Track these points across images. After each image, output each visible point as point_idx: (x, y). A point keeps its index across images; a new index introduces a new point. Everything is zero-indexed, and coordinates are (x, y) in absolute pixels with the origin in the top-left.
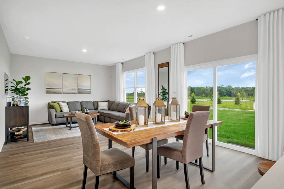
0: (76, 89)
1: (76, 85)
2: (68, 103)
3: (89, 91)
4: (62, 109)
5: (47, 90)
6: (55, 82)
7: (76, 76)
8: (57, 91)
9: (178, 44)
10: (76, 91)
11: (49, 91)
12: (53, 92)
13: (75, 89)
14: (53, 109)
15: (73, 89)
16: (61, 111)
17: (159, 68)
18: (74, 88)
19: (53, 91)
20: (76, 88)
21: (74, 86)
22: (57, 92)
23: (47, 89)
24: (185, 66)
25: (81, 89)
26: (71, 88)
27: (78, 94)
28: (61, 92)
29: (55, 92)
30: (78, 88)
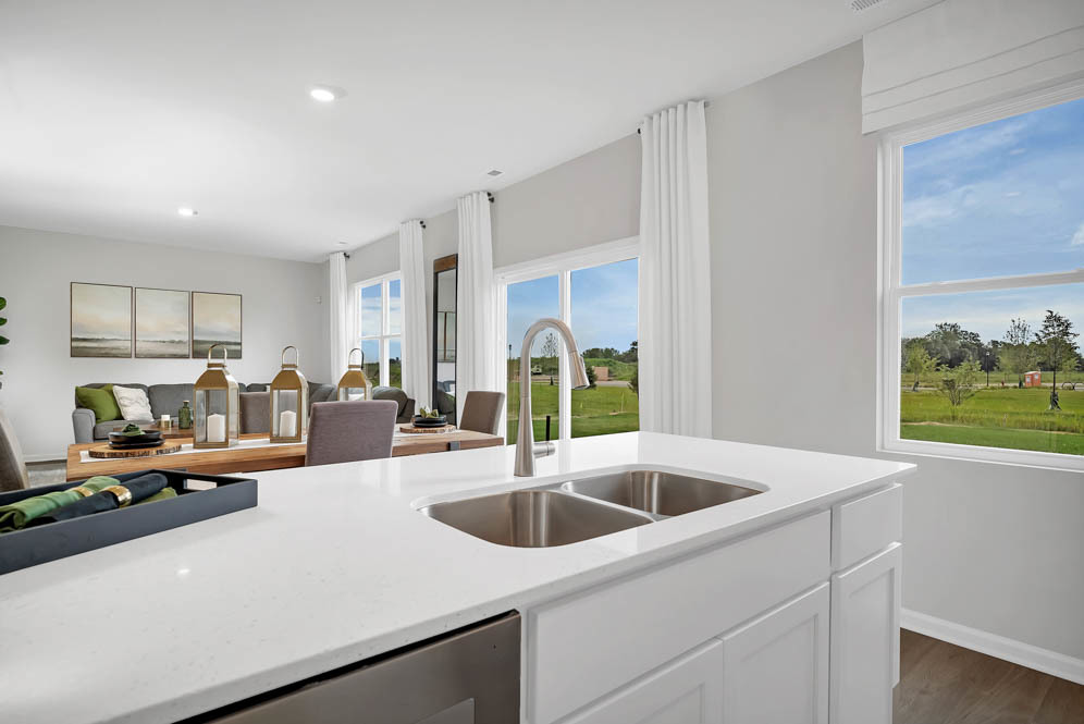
0: (185, 343)
1: (186, 329)
2: (151, 392)
3: (238, 347)
4: (123, 410)
5: (75, 344)
6: (105, 316)
7: (185, 297)
8: (113, 349)
9: (475, 195)
10: (186, 350)
13: (180, 342)
14: (87, 408)
15: (173, 342)
16: (120, 417)
17: (436, 275)
20: (186, 338)
21: (179, 333)
22: (114, 352)
24: (494, 267)
26: (166, 339)
27: (194, 357)
29: (103, 352)
30: (195, 338)
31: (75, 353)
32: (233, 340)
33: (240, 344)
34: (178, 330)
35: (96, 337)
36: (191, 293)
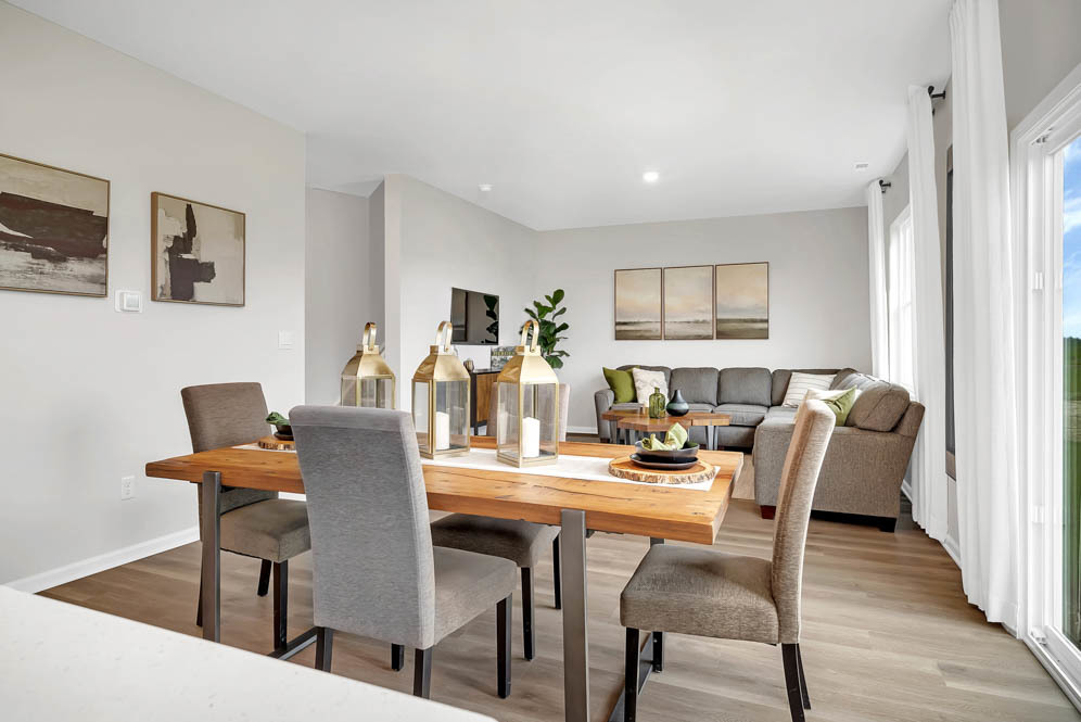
0: (708, 323)
1: (710, 307)
2: (673, 376)
4: (639, 392)
5: (619, 328)
6: (642, 300)
7: (708, 273)
8: (646, 331)
11: (625, 332)
12: (634, 334)
13: (704, 322)
15: (697, 322)
16: (635, 400)
18: (701, 320)
20: (709, 317)
21: (702, 312)
22: (647, 334)
23: (617, 324)
25: (728, 321)
26: (691, 319)
27: (717, 338)
28: (659, 333)
29: (638, 334)
30: (719, 317)
31: (620, 336)
32: (758, 317)
33: (767, 321)
34: (702, 308)
35: (633, 320)
36: (715, 268)
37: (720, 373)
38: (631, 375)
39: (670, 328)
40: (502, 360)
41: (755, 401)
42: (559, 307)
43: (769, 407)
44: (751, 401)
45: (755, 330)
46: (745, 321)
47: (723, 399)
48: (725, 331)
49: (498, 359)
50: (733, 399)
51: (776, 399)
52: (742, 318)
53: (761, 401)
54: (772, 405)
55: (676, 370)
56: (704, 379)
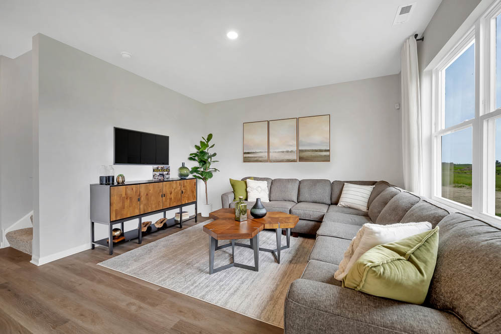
1: (295, 142)
2: (273, 183)
3: (327, 153)
6: (257, 140)
7: (294, 122)
10: (294, 157)
13: (291, 152)
15: (288, 152)
16: (247, 198)
18: (290, 150)
19: (253, 157)
20: (295, 149)
21: (291, 146)
22: (260, 159)
23: (245, 153)
25: (306, 151)
26: (285, 150)
29: (256, 159)
30: (300, 148)
32: (324, 148)
33: (329, 151)
34: (291, 144)
35: (252, 151)
36: (298, 119)
37: (300, 182)
38: (246, 183)
39: (273, 155)
40: (160, 174)
41: (321, 201)
42: (210, 144)
43: (329, 205)
44: (318, 201)
45: (322, 156)
46: (316, 151)
47: (301, 199)
48: (303, 157)
49: (158, 173)
50: (307, 199)
51: (334, 200)
52: (314, 149)
53: (324, 201)
54: (332, 204)
55: (275, 180)
56: (290, 186)
